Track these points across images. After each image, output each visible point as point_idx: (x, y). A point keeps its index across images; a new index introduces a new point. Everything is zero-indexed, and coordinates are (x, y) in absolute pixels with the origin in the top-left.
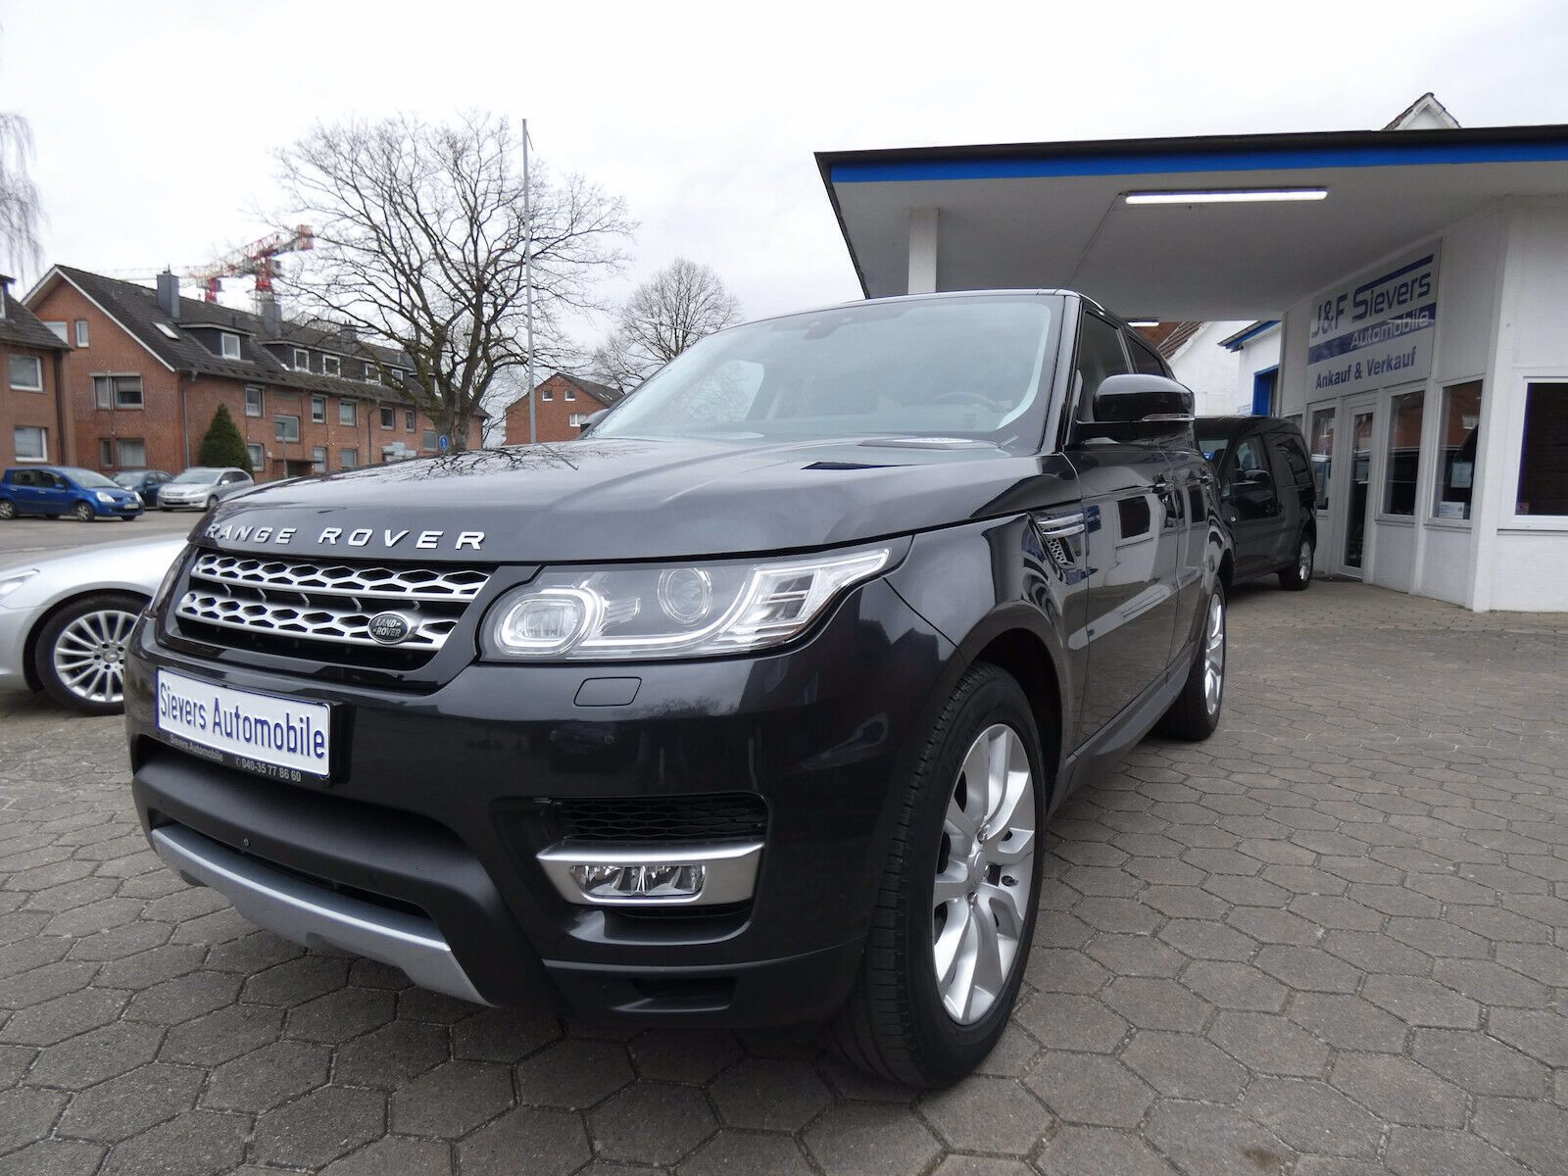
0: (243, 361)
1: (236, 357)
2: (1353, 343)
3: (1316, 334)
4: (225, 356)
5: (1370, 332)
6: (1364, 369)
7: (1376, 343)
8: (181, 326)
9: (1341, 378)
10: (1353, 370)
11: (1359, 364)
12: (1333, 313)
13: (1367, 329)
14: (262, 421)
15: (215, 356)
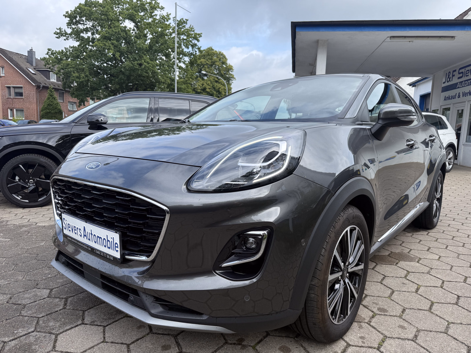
0: (57, 82)
1: (55, 81)
2: (458, 86)
3: (444, 83)
4: (51, 80)
5: (464, 82)
6: (461, 95)
7: (466, 86)
8: (37, 69)
9: (453, 97)
10: (457, 95)
11: (459, 93)
12: (451, 76)
13: (463, 82)
14: (63, 103)
15: (48, 80)
